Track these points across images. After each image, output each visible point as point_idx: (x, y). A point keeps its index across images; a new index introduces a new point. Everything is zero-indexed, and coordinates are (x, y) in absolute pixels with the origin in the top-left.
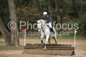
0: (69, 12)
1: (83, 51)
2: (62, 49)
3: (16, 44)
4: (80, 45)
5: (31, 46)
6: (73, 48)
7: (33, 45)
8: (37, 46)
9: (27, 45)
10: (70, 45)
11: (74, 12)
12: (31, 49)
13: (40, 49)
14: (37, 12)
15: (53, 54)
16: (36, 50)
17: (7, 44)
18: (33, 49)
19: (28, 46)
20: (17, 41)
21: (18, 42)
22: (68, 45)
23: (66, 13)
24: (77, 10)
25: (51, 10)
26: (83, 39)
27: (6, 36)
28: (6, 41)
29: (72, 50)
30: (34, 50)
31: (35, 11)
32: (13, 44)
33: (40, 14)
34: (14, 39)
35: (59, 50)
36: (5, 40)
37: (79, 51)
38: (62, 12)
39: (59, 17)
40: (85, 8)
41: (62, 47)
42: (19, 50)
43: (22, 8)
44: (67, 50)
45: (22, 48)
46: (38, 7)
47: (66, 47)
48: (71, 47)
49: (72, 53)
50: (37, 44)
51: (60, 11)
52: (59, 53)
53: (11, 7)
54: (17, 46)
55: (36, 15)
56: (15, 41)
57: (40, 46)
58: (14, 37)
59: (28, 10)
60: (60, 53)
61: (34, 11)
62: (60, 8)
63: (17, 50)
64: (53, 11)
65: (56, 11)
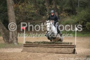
0: (66, 8)
1: (83, 49)
2: (63, 47)
3: (14, 41)
4: (79, 43)
5: (31, 44)
6: (74, 46)
7: (33, 43)
8: (37, 44)
9: (27, 42)
10: (71, 43)
11: (71, 9)
12: (31, 47)
13: (40, 47)
14: (33, 9)
15: (53, 52)
16: (36, 48)
17: (5, 42)
18: (32, 47)
19: (28, 44)
20: (15, 38)
21: (17, 39)
22: (68, 43)
23: (63, 9)
24: (74, 6)
25: (48, 6)
26: (82, 37)
27: (4, 34)
28: (4, 39)
29: (73, 48)
30: (34, 48)
31: (32, 7)
32: (12, 42)
33: (36, 10)
34: (12, 37)
35: (60, 48)
36: (3, 37)
37: (79, 48)
38: (59, 8)
39: (56, 13)
40: (82, 4)
41: (63, 44)
42: (17, 47)
43: (18, 5)
44: (68, 48)
45: (21, 46)
46: (35, 3)
47: (67, 45)
48: (72, 45)
49: (73, 51)
50: (37, 42)
51: (58, 7)
52: (59, 51)
53: (10, 4)
54: (15, 43)
55: (33, 11)
56: (14, 39)
57: (40, 44)
58: (12, 35)
59: (24, 6)
60: (61, 51)
61: (30, 8)
62: (57, 4)
63: (16, 48)
64: (50, 8)
65: (53, 8)
